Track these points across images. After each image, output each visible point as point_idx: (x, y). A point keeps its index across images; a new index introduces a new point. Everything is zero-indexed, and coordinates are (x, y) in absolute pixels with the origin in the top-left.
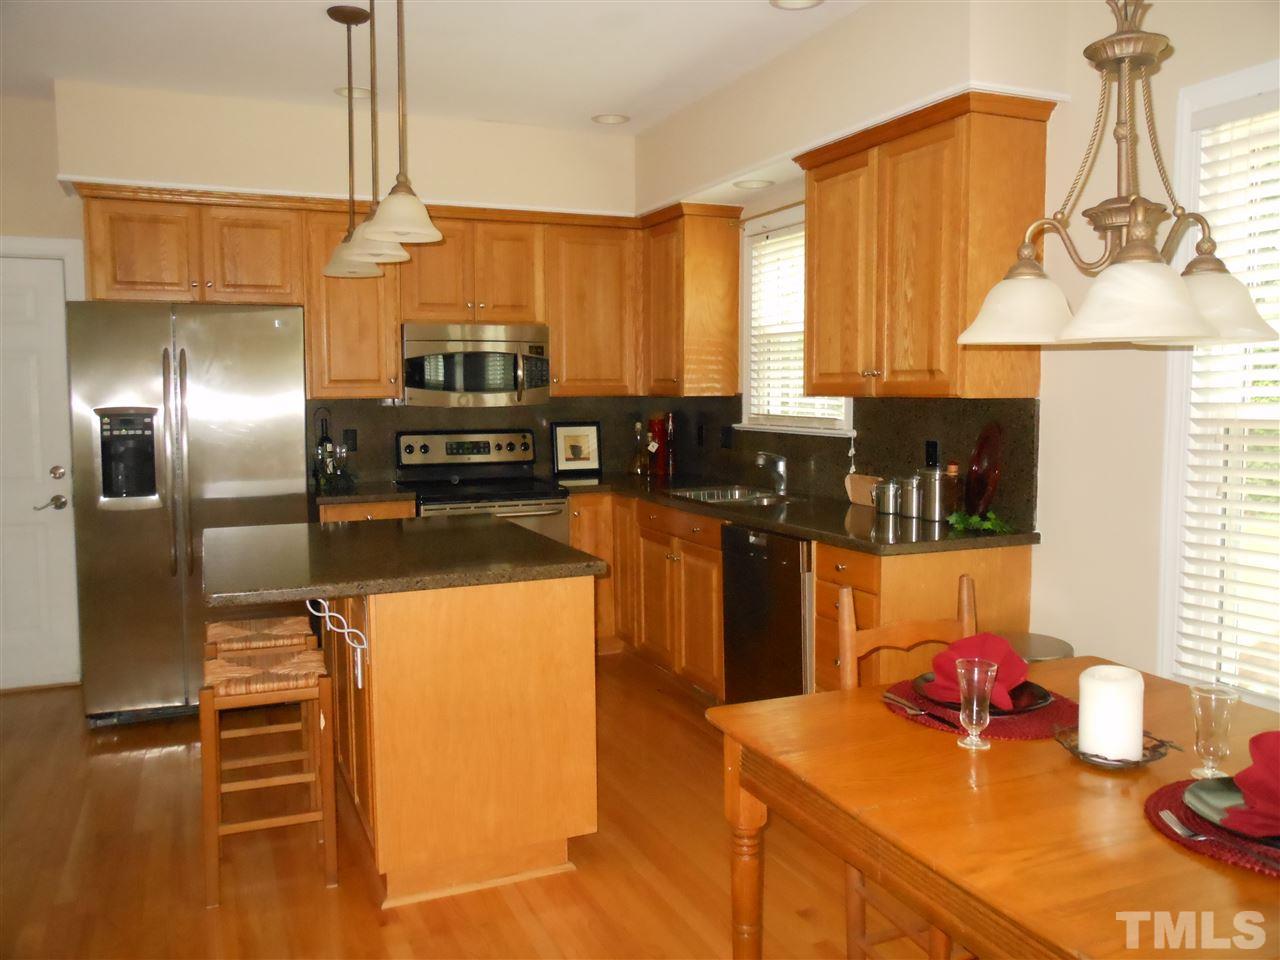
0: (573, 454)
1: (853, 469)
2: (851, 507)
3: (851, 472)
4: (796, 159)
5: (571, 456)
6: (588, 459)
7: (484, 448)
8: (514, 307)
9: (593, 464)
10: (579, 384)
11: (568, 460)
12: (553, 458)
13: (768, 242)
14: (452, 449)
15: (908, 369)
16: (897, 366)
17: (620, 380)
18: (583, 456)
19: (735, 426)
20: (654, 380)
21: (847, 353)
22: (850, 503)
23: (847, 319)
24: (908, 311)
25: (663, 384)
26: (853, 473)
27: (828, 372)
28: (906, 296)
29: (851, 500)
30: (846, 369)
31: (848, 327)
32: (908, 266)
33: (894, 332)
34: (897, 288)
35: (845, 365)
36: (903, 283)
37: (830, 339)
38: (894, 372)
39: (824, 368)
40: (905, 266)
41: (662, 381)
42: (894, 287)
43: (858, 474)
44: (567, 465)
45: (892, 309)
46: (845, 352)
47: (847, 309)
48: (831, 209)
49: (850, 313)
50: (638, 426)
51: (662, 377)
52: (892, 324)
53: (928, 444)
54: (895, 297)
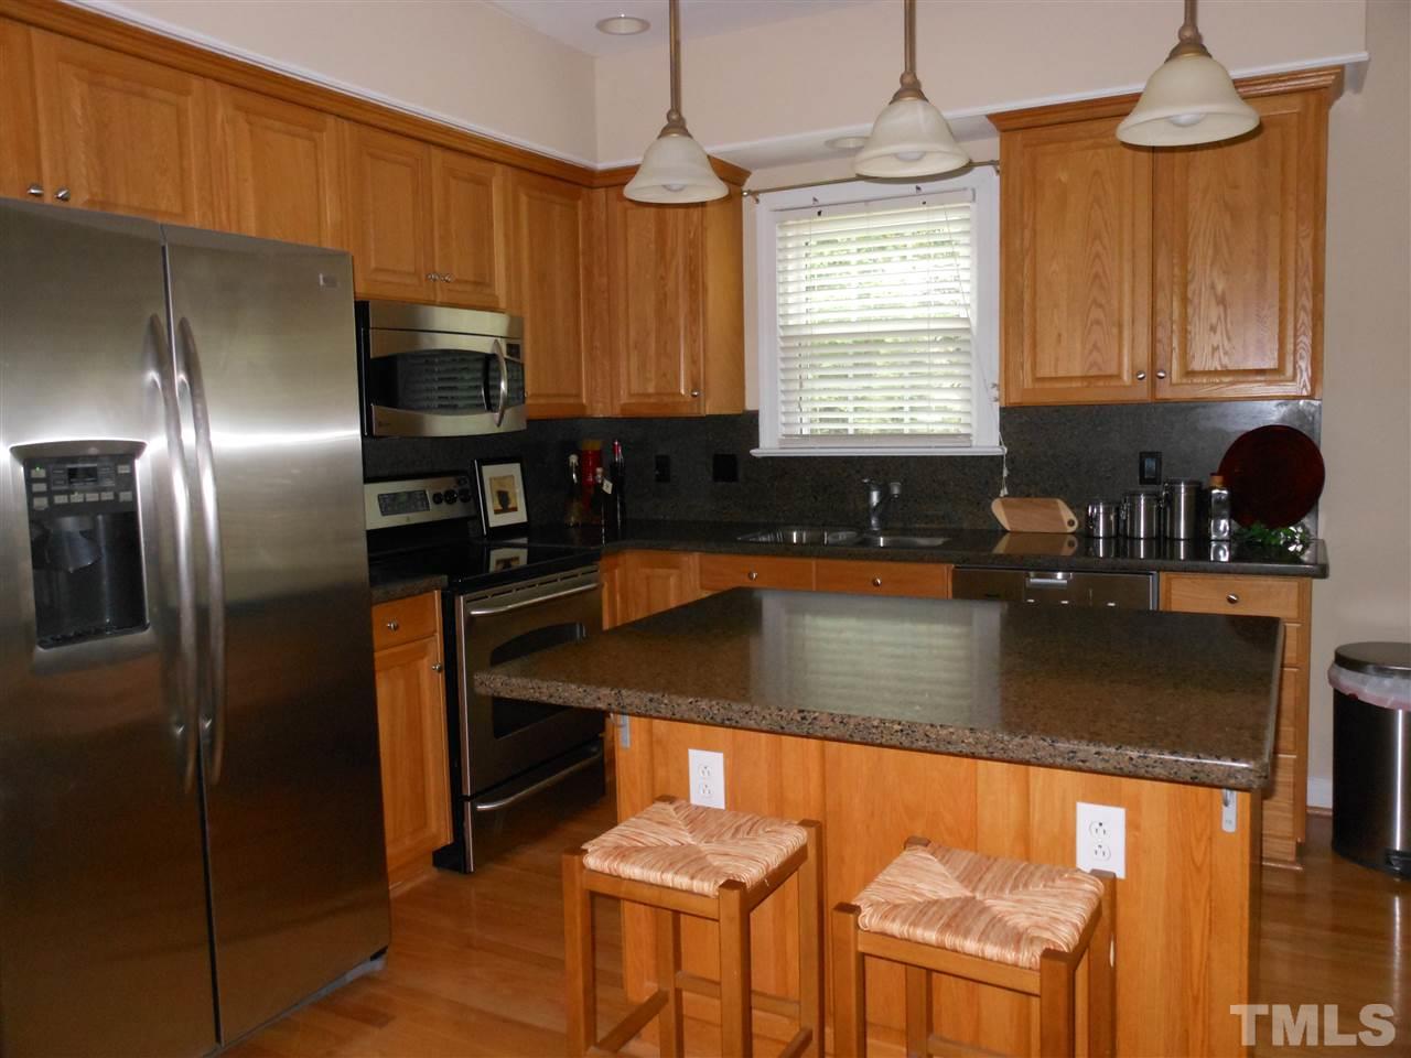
0: (501, 504)
1: (1004, 492)
2: (1008, 535)
3: (1001, 495)
4: (994, 118)
5: (500, 507)
6: (515, 509)
7: (421, 500)
8: (476, 283)
9: (520, 516)
10: (542, 401)
11: (497, 512)
12: (477, 516)
13: (819, 219)
14: (385, 505)
15: (1219, 369)
16: (1196, 365)
17: (578, 396)
18: (510, 506)
19: (754, 452)
20: (631, 395)
21: (1095, 354)
22: (1005, 532)
23: (1096, 313)
24: (1218, 304)
25: (652, 400)
26: (1005, 496)
27: (1053, 375)
28: (1213, 287)
29: (1008, 527)
30: (1094, 372)
31: (1098, 322)
32: (1217, 249)
33: (1189, 328)
34: (1196, 278)
35: (1091, 366)
36: (1208, 272)
37: (1060, 335)
38: (1189, 373)
39: (1046, 371)
40: (1211, 252)
41: (649, 395)
42: (1190, 277)
43: (1014, 496)
44: (496, 520)
45: (1185, 301)
46: (1091, 352)
47: (1094, 301)
48: (1059, 180)
49: (1101, 306)
50: (574, 459)
51: (651, 390)
52: (1185, 319)
53: (1143, 456)
54: (1191, 288)
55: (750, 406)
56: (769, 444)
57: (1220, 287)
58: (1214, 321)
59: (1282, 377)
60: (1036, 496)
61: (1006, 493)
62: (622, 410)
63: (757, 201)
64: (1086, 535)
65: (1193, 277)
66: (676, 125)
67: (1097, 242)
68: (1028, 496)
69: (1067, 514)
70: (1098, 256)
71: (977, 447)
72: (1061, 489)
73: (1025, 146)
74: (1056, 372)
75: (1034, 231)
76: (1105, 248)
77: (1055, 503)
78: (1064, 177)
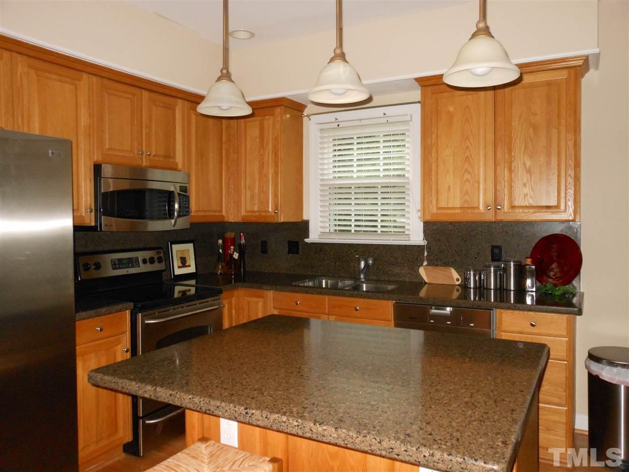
0: (182, 263)
1: (425, 263)
2: (427, 285)
3: (424, 265)
5: (182, 265)
6: (190, 266)
7: (136, 262)
8: (165, 157)
9: (192, 269)
10: (200, 214)
11: (179, 267)
12: (169, 267)
14: (115, 264)
15: (528, 205)
16: (516, 204)
17: (221, 211)
18: (187, 264)
19: (306, 240)
20: (246, 211)
21: (467, 196)
22: (426, 283)
23: (467, 176)
24: (527, 172)
25: (257, 214)
26: (426, 265)
27: (446, 207)
28: (524, 164)
29: (427, 281)
30: (466, 205)
31: (468, 180)
32: (526, 147)
33: (513, 184)
34: (516, 160)
35: (465, 202)
36: (522, 157)
37: (449, 187)
38: (513, 207)
39: (443, 204)
40: (523, 147)
41: (255, 212)
42: (513, 159)
43: (430, 266)
44: (178, 271)
45: (510, 170)
46: (465, 195)
47: (466, 170)
48: (449, 111)
49: (469, 172)
50: (220, 241)
51: (256, 209)
52: (511, 180)
53: (493, 247)
54: (513, 165)
55: (305, 218)
56: (314, 236)
57: (528, 164)
58: (525, 181)
59: (559, 210)
60: (441, 266)
61: (426, 264)
62: (243, 218)
63: (310, 119)
64: (465, 287)
65: (515, 159)
66: (226, 75)
67: (467, 141)
68: (437, 266)
69: (455, 275)
70: (468, 147)
71: (412, 241)
72: (453, 263)
73: (433, 94)
74: (448, 204)
75: (437, 135)
76: (471, 144)
77: (450, 269)
78: (451, 109)
